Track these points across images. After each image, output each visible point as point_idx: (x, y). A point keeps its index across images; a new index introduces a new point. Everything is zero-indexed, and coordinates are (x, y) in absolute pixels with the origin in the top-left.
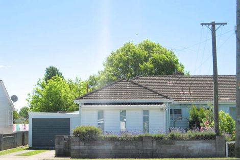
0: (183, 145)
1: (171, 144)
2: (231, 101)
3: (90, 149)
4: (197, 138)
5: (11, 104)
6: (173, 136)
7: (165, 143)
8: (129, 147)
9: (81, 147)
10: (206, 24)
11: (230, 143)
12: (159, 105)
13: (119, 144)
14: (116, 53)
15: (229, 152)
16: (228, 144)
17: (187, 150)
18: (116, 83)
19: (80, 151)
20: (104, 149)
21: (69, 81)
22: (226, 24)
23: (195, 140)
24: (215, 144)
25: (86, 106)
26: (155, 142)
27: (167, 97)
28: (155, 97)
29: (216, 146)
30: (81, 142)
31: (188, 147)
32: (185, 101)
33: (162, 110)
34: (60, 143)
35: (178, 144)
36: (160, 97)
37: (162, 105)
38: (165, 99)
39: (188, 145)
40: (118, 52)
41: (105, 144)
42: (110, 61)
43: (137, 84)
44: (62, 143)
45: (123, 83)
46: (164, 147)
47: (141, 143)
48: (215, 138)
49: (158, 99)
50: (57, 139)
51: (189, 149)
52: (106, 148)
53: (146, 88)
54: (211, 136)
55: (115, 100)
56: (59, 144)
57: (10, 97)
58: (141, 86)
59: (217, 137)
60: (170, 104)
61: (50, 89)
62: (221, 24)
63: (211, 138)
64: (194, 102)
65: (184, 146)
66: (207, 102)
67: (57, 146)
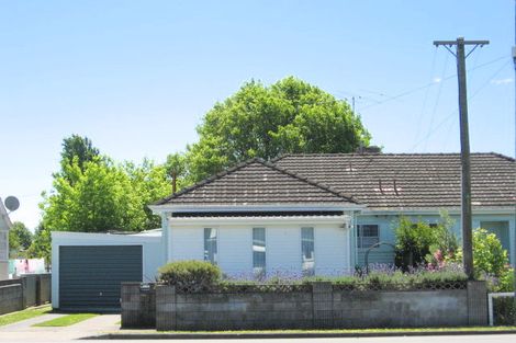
0: (397, 301)
1: (371, 298)
2: (483, 208)
3: (199, 310)
4: (429, 285)
5: (5, 216)
6: (376, 281)
7: (360, 297)
8: (283, 305)
9: (180, 306)
10: (444, 43)
11: (496, 295)
12: (336, 217)
13: (259, 298)
14: (225, 106)
15: (495, 315)
16: (493, 299)
17: (407, 313)
18: (239, 169)
19: (177, 315)
20: (229, 311)
21: (128, 165)
22: (487, 43)
23: (424, 290)
24: (465, 298)
25: (178, 218)
26: (339, 295)
27: (350, 200)
28: (325, 199)
29: (468, 304)
30: (179, 297)
31: (408, 306)
32: (387, 209)
33: (343, 226)
34: (132, 299)
35: (388, 298)
36: (336, 199)
37: (342, 217)
38: (347, 204)
39: (408, 301)
40: (229, 103)
41: (231, 300)
42: (212, 123)
43: (284, 172)
44: (136, 299)
45: (253, 170)
46: (357, 305)
47: (307, 297)
48: (466, 286)
49: (331, 204)
50: (124, 290)
51: (412, 308)
52: (232, 309)
53: (304, 180)
54: (458, 281)
55: (240, 205)
56: (128, 300)
57: (3, 201)
58: (294, 176)
59: (469, 284)
60: (357, 215)
61: (90, 183)
62: (477, 43)
63: (457, 287)
64: (406, 209)
65: (400, 304)
66: (440, 211)
67: (125, 305)
